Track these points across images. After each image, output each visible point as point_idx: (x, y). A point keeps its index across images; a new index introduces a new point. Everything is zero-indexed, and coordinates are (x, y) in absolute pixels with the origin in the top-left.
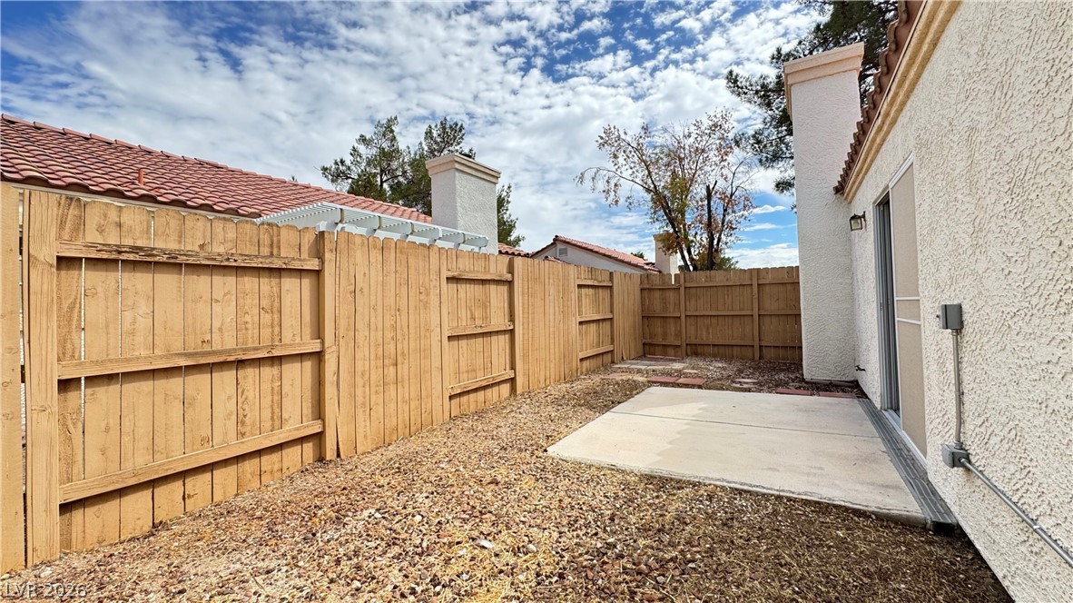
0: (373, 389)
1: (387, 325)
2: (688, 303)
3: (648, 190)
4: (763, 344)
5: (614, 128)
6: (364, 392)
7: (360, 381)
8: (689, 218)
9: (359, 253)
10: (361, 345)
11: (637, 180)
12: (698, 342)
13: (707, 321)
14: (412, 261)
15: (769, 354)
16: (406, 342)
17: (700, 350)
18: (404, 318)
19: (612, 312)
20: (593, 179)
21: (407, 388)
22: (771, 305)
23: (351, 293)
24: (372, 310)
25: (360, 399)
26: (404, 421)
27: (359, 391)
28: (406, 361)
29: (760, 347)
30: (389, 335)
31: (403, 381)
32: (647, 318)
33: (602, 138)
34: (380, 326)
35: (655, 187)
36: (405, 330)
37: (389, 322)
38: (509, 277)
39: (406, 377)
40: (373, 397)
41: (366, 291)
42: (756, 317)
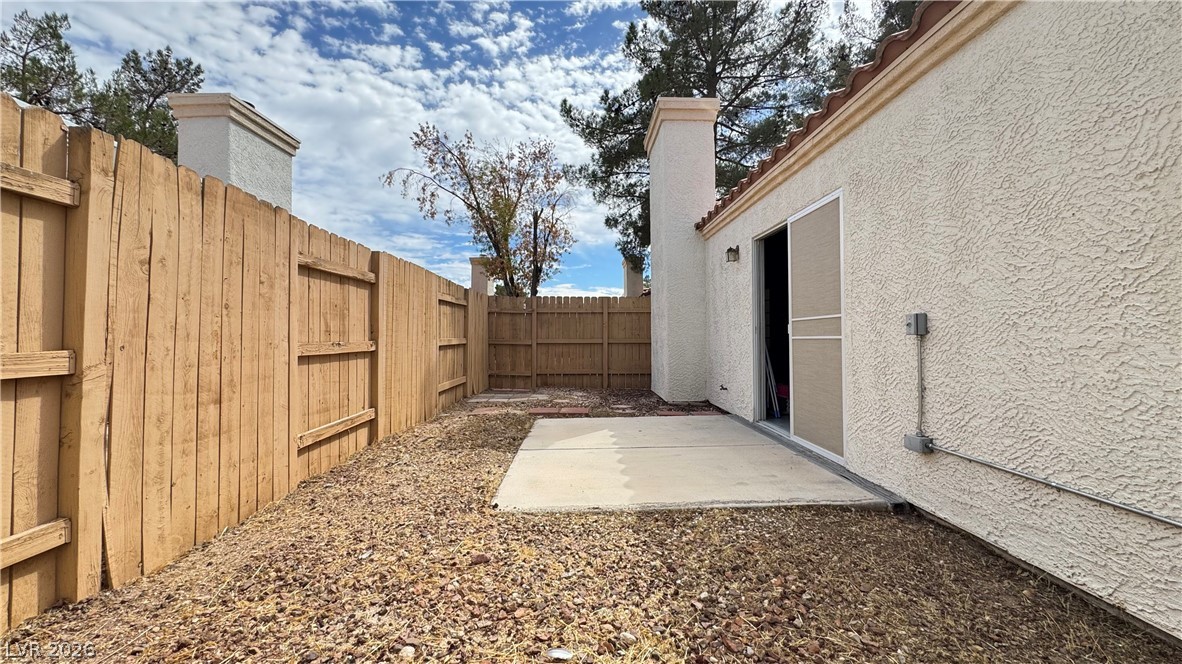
0: (178, 448)
1: (207, 330)
2: (539, 330)
3: (469, 206)
4: (611, 372)
5: (434, 127)
6: (162, 455)
7: (153, 433)
8: (512, 244)
9: (159, 192)
10: (158, 364)
11: (458, 193)
12: (549, 371)
13: (559, 350)
14: (250, 227)
15: (615, 381)
16: (236, 364)
17: (550, 380)
18: (235, 321)
19: (465, 336)
20: (405, 182)
21: (236, 442)
22: (619, 335)
23: (142, 263)
24: (180, 301)
25: (152, 468)
26: (229, 500)
27: (151, 453)
28: (237, 395)
29: (609, 375)
30: (209, 348)
31: (229, 430)
32: (494, 345)
33: (417, 136)
34: (194, 333)
35: (478, 204)
36: (237, 342)
37: (210, 327)
38: (371, 277)
39: (235, 424)
40: (178, 463)
41: (170, 263)
42: (606, 345)
